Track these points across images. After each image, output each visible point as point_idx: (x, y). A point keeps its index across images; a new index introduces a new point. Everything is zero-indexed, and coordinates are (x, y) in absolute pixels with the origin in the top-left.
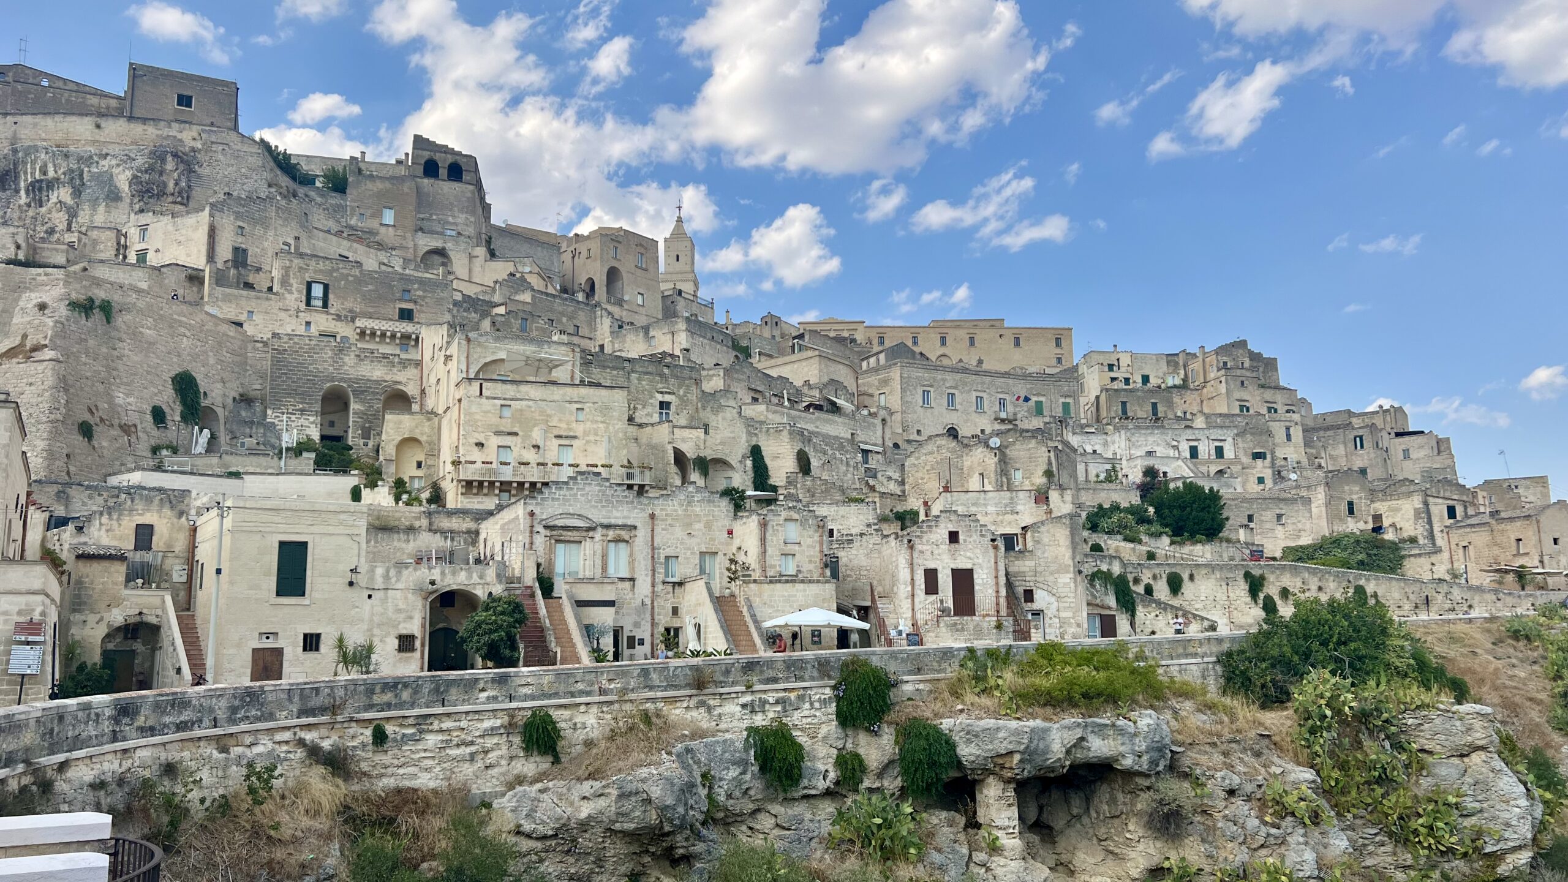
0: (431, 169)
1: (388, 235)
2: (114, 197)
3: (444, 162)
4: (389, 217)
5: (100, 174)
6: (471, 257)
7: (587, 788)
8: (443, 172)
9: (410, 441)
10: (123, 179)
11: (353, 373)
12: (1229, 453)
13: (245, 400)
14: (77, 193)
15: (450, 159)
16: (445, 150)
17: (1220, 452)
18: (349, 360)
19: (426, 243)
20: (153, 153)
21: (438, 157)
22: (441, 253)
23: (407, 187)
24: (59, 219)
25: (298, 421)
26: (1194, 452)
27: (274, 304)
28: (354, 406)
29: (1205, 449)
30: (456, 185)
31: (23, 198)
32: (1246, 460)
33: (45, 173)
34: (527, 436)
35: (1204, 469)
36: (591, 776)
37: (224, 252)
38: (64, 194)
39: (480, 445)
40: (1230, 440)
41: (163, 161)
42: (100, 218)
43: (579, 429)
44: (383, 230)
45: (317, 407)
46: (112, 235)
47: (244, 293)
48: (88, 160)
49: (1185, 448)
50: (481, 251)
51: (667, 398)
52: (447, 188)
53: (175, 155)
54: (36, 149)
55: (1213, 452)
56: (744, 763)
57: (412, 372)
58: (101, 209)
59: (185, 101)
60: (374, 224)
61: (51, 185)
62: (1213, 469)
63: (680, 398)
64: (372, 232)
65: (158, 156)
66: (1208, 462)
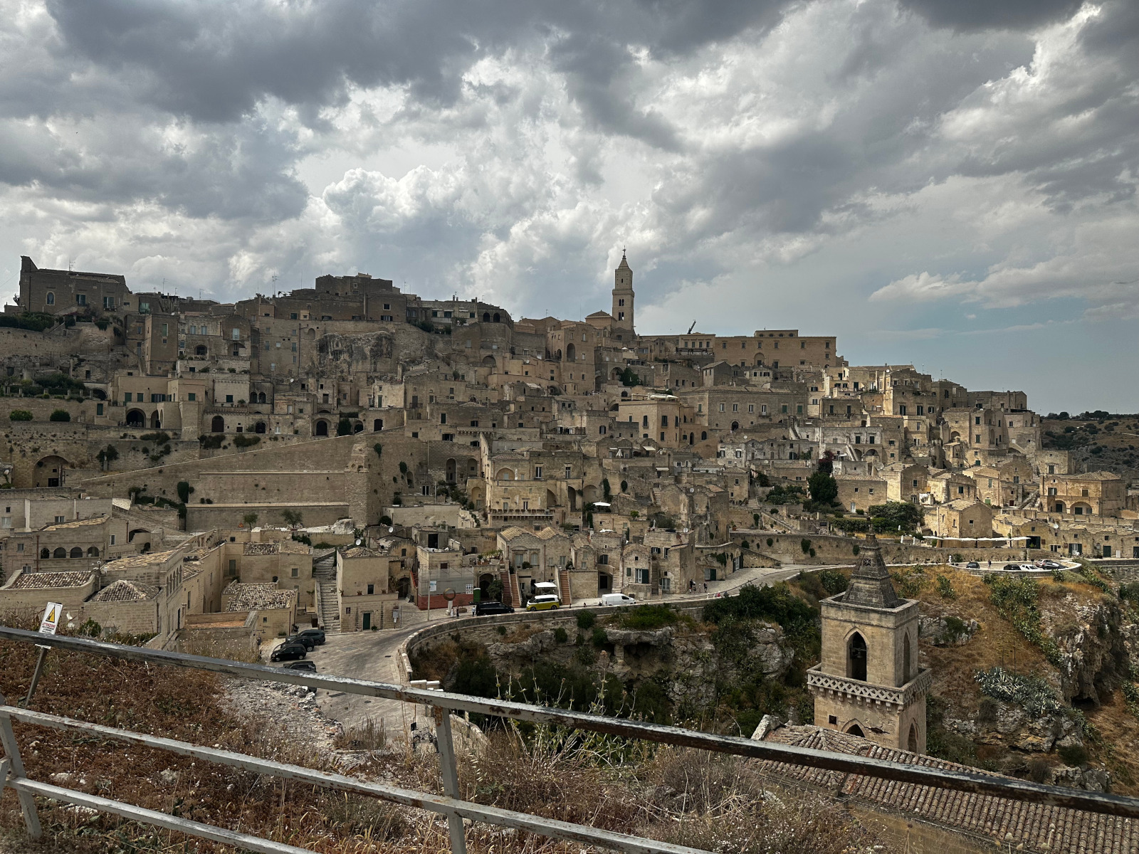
0: (486, 317)
1: (468, 351)
2: (364, 357)
3: (492, 313)
4: (469, 344)
5: (358, 347)
6: (504, 358)
7: (512, 645)
8: (491, 319)
9: (477, 488)
10: (367, 350)
11: (457, 454)
12: (877, 440)
13: (421, 465)
14: (351, 356)
15: (494, 312)
16: (491, 307)
17: (872, 440)
18: (455, 448)
19: (484, 353)
20: (377, 338)
21: (489, 311)
22: (491, 357)
23: (476, 329)
24: (345, 366)
25: (439, 473)
26: (858, 439)
27: (429, 424)
28: (457, 466)
29: (864, 438)
30: (497, 324)
31: (331, 357)
32: (885, 444)
33: (337, 345)
34: (513, 499)
35: (861, 449)
36: (512, 642)
37: (410, 400)
38: (345, 356)
39: (498, 503)
40: (878, 433)
41: (382, 341)
42: (360, 367)
43: (530, 496)
44: (466, 350)
45: (445, 467)
46: (365, 374)
47: (418, 421)
48: (353, 341)
49: (853, 437)
50: (508, 355)
51: (569, 466)
52: (494, 326)
53: (386, 338)
54: (334, 336)
55: (869, 439)
56: (551, 638)
57: (478, 451)
58: (360, 363)
59: (387, 307)
60: (462, 347)
61: (341, 352)
62: (867, 449)
63: (574, 465)
64: (462, 351)
65: (379, 338)
66: (866, 445)
